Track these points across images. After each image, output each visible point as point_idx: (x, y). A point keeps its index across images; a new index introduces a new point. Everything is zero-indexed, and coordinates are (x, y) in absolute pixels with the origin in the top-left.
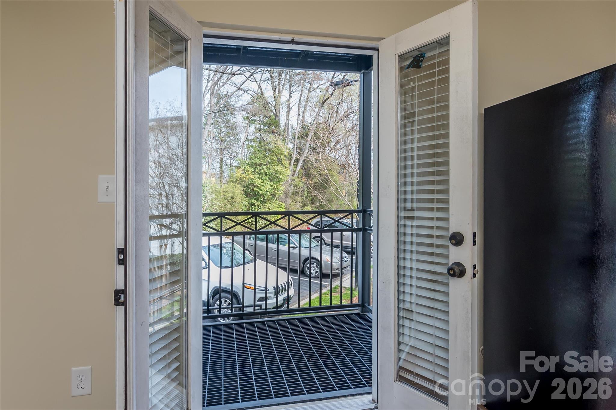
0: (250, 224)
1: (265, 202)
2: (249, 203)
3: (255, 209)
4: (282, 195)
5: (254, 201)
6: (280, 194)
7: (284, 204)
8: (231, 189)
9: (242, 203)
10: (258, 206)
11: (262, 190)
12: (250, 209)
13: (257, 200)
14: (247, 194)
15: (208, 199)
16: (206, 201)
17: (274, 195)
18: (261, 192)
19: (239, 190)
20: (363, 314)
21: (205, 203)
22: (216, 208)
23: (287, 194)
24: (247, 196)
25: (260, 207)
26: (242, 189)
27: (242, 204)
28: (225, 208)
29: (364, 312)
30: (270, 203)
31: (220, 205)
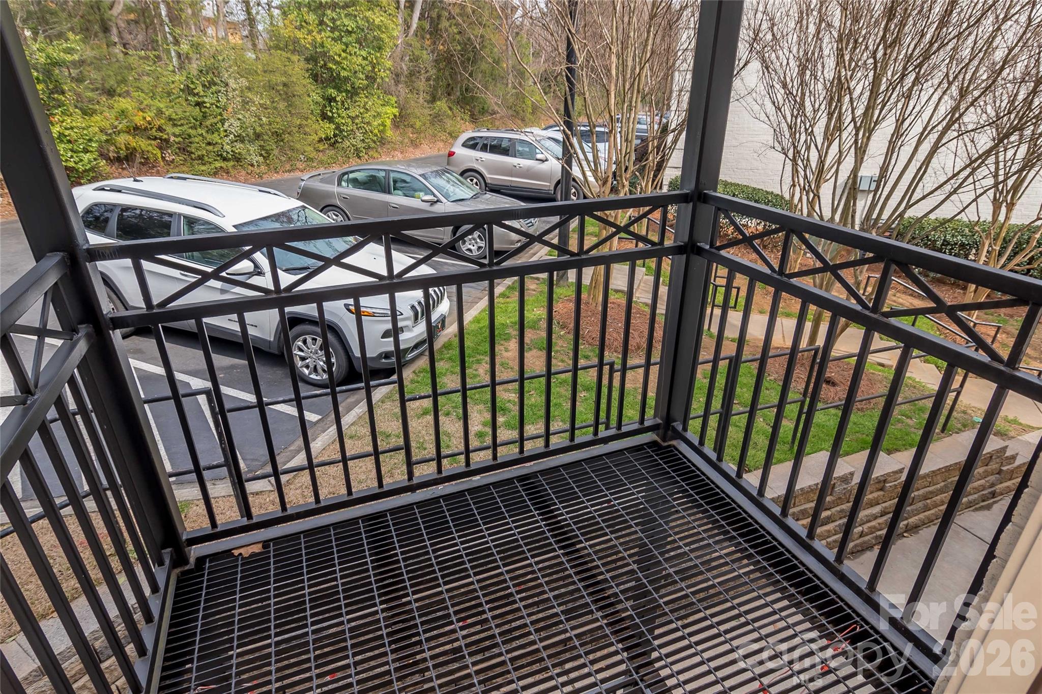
0: (332, 141)
1: (357, 94)
2: (323, 97)
3: (337, 109)
4: (387, 80)
5: (332, 92)
6: (384, 75)
7: (394, 99)
8: (279, 64)
9: (309, 96)
10: (343, 103)
11: (345, 69)
12: (328, 109)
13: (339, 90)
14: (315, 77)
15: (234, 90)
16: (230, 95)
17: (371, 79)
18: (344, 74)
19: (298, 69)
20: (666, 444)
21: (228, 99)
22: (255, 109)
23: (397, 75)
24: (316, 81)
25: (346, 106)
26: (303, 64)
27: (310, 100)
28: (275, 108)
29: (670, 440)
30: (367, 97)
31: (261, 102)
